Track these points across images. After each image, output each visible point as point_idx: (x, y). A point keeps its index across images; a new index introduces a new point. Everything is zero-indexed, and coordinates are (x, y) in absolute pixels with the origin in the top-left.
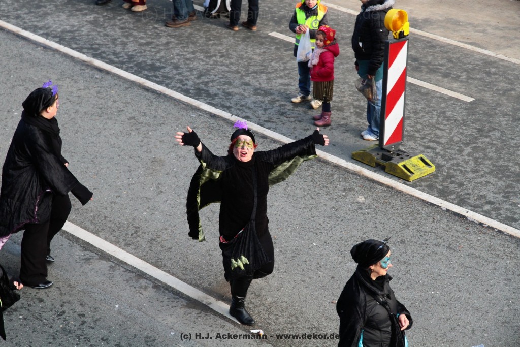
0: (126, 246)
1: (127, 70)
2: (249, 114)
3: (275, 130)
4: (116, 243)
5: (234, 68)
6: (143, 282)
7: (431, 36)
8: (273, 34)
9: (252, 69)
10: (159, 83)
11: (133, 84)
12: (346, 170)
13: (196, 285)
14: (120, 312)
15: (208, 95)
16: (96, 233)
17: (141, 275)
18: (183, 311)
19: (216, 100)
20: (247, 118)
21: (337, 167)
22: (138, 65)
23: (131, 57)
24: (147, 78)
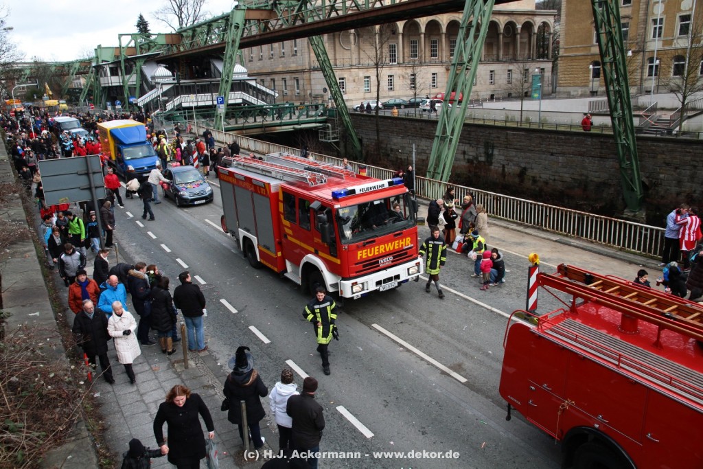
0: (417, 347)
2: (471, 294)
3: (482, 302)
4: (413, 345)
6: (423, 362)
7: (551, 265)
13: (445, 365)
14: (413, 374)
15: (455, 286)
16: (405, 340)
17: (422, 359)
18: (439, 375)
19: (458, 288)
20: (470, 296)
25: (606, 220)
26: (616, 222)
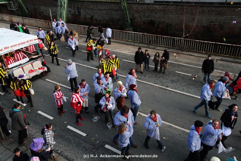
0: (64, 84)
1: (61, 59)
2: (80, 63)
3: (84, 65)
4: (62, 84)
5: (77, 56)
8: (83, 51)
9: (80, 56)
10: (66, 60)
11: (63, 60)
12: (95, 69)
16: (59, 83)
17: (66, 88)
21: (94, 69)
22: (63, 58)
23: (62, 57)
24: (65, 59)
25: (121, 32)
26: (124, 32)
